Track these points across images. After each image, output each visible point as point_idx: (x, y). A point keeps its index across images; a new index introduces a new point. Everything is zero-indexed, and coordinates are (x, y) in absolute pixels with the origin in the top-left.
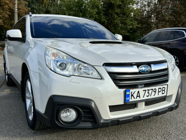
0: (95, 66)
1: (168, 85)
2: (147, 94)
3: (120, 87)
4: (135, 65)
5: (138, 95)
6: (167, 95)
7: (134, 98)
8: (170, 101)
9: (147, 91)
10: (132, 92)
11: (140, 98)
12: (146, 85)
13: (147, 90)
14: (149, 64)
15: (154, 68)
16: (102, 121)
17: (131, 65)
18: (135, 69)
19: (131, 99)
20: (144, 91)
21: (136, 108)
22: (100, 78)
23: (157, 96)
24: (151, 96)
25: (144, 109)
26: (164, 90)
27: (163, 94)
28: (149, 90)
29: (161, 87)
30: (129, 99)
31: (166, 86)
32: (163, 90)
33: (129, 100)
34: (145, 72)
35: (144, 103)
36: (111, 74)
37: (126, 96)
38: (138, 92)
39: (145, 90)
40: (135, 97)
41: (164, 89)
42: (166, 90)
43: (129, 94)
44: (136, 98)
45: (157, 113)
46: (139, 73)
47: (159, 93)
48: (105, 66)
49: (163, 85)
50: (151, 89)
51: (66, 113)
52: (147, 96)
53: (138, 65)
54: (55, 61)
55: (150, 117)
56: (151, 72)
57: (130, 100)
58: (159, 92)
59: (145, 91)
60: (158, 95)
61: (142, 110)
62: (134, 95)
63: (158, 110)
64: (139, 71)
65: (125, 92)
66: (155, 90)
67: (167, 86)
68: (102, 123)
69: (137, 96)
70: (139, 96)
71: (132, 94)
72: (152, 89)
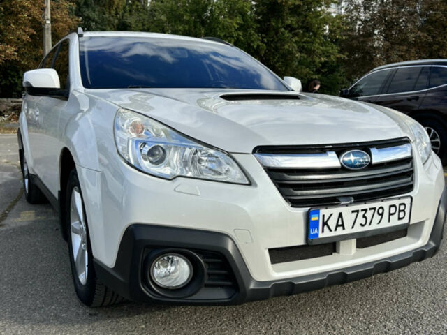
0: (233, 155)
1: (412, 198)
2: (361, 220)
3: (295, 203)
4: (331, 150)
5: (340, 223)
6: (411, 223)
7: (331, 230)
8: (418, 237)
9: (361, 214)
10: (324, 216)
11: (344, 228)
12: (360, 198)
13: (362, 210)
14: (366, 147)
15: (378, 157)
16: (252, 286)
17: (321, 150)
18: (331, 160)
19: (323, 231)
20: (353, 212)
21: (334, 254)
22: (247, 182)
23: (385, 224)
24: (370, 224)
25: (354, 257)
26: (404, 211)
27: (399, 219)
28: (366, 210)
29: (396, 202)
30: (316, 232)
31: (407, 201)
32: (400, 211)
33: (317, 235)
34: (356, 167)
35: (354, 242)
36: (272, 172)
37: (309, 224)
38: (340, 215)
39: (357, 211)
40: (333, 228)
41: (402, 207)
42: (407, 211)
43: (318, 221)
44: (336, 230)
45: (385, 267)
46: (343, 169)
47: (391, 217)
48: (259, 152)
49: (399, 198)
50: (371, 209)
51: (166, 267)
52: (362, 225)
53: (340, 149)
54: (137, 142)
55: (370, 276)
56: (371, 166)
57: (321, 235)
58: (390, 214)
59: (356, 214)
60: (389, 221)
61: (349, 258)
62: (329, 223)
63: (389, 258)
64: (341, 164)
65: (308, 215)
66: (381, 211)
67: (410, 199)
68: (253, 290)
69: (337, 226)
70: (343, 225)
71: (325, 221)
72: (374, 209)
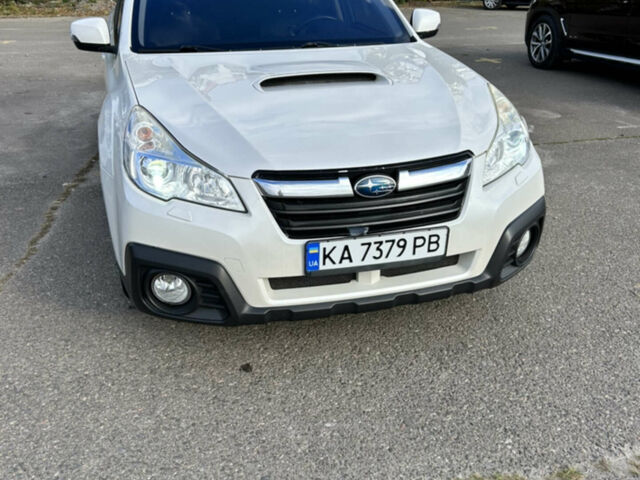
1: (448, 229)
2: (373, 251)
3: (292, 235)
4: (343, 175)
5: (346, 255)
6: (448, 254)
7: (334, 263)
8: (467, 268)
10: (324, 249)
11: (351, 261)
13: (376, 243)
14: (393, 171)
15: (407, 181)
16: (246, 310)
17: (332, 175)
18: (344, 187)
19: (324, 264)
21: (353, 282)
22: (243, 209)
24: (387, 256)
25: (378, 286)
26: (437, 242)
28: (381, 243)
30: (316, 264)
32: (430, 243)
33: (317, 267)
35: (378, 272)
37: (308, 257)
38: (346, 248)
39: (369, 244)
40: (337, 260)
41: (434, 239)
42: (442, 242)
45: (411, 299)
46: (355, 198)
47: (417, 249)
50: (387, 241)
52: (375, 258)
53: (355, 175)
56: (397, 193)
57: (322, 267)
58: (415, 247)
60: (414, 253)
62: (331, 255)
64: (354, 191)
65: (306, 248)
66: (402, 243)
68: (246, 315)
69: (343, 258)
71: (327, 253)
72: (393, 241)
